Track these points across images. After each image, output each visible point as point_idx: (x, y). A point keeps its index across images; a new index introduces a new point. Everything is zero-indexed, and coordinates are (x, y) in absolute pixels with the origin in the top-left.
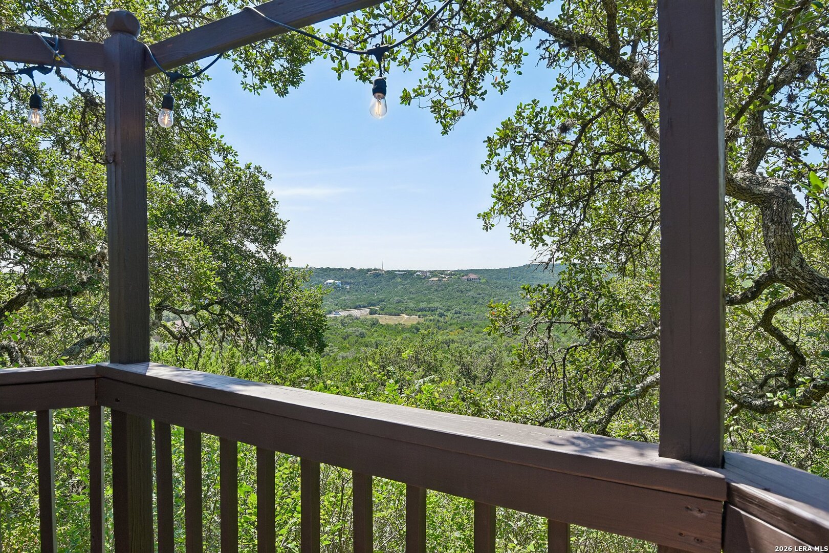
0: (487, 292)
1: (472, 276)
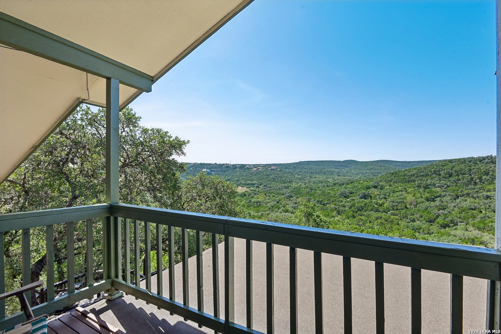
0: (280, 176)
1: (273, 167)
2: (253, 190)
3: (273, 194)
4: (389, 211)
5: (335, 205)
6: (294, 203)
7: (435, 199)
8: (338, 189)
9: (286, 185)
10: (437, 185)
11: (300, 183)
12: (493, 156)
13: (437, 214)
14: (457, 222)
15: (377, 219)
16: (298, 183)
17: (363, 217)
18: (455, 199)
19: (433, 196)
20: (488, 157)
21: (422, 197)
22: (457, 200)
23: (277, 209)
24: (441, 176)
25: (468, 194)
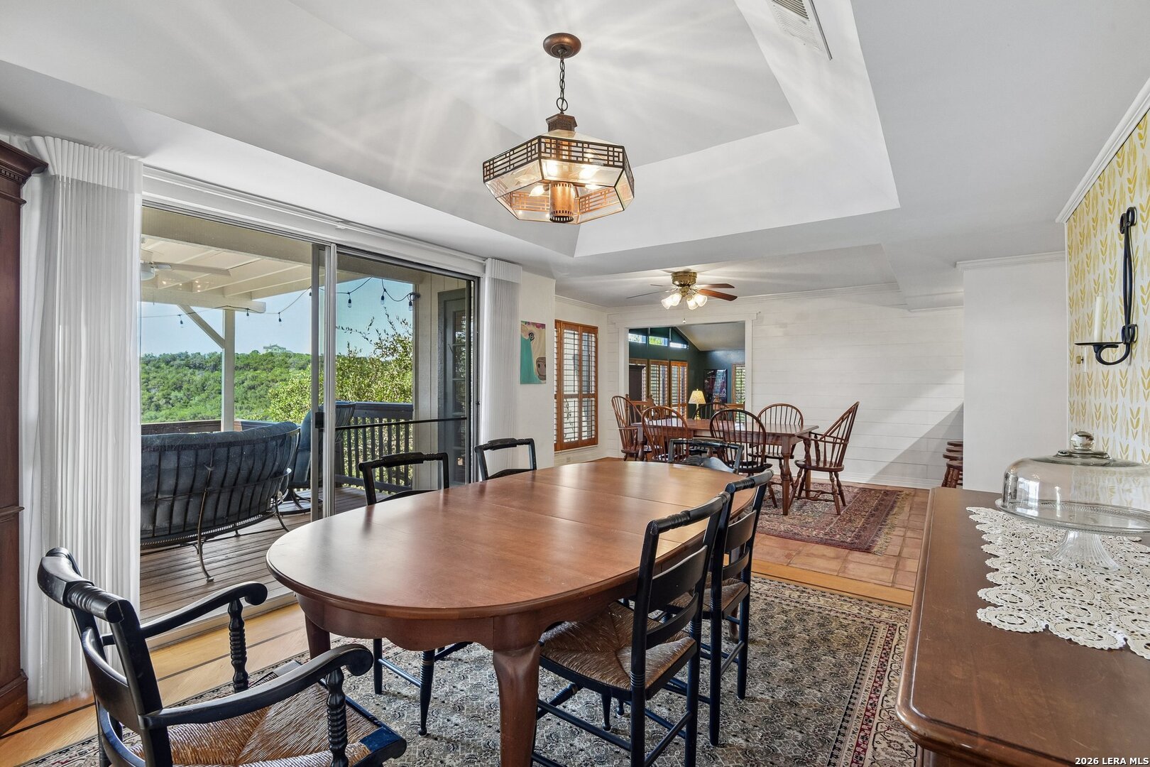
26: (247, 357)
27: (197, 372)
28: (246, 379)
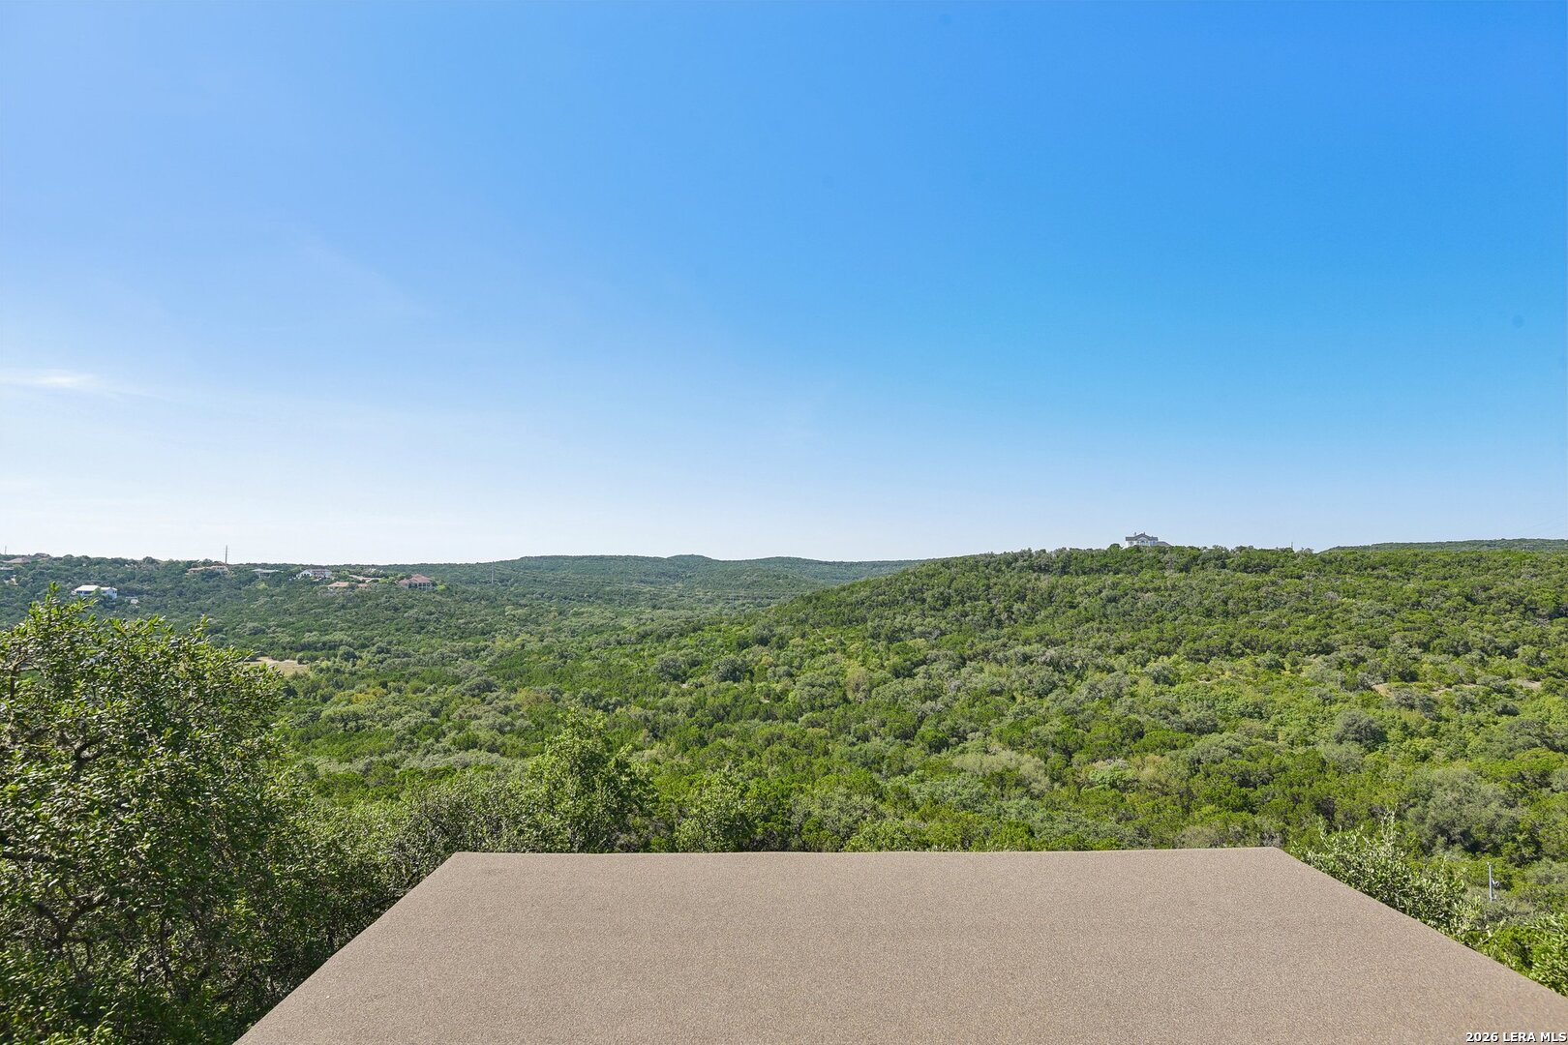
0: (445, 609)
1: (419, 578)
2: (328, 669)
3: (415, 683)
4: (801, 715)
5: (644, 707)
6: (501, 712)
7: (915, 671)
8: (653, 650)
9: (470, 644)
10: (917, 629)
11: (523, 636)
12: (1033, 551)
13: (919, 714)
14: (964, 731)
15: (769, 742)
16: (517, 635)
17: (729, 739)
18: (958, 668)
19: (908, 663)
20: (1022, 554)
21: (882, 665)
22: (963, 670)
23: (431, 740)
24: (927, 606)
25: (986, 653)
26: (1105, 554)
27: (1042, 577)
28: (1105, 588)
